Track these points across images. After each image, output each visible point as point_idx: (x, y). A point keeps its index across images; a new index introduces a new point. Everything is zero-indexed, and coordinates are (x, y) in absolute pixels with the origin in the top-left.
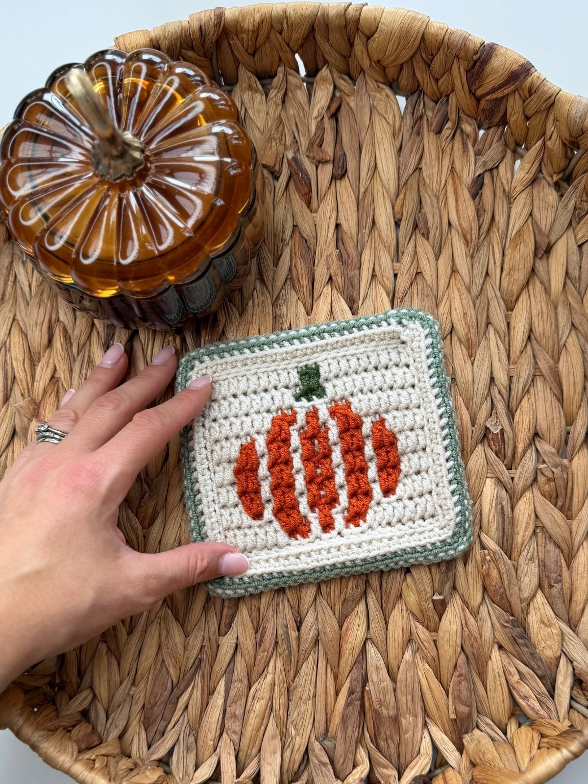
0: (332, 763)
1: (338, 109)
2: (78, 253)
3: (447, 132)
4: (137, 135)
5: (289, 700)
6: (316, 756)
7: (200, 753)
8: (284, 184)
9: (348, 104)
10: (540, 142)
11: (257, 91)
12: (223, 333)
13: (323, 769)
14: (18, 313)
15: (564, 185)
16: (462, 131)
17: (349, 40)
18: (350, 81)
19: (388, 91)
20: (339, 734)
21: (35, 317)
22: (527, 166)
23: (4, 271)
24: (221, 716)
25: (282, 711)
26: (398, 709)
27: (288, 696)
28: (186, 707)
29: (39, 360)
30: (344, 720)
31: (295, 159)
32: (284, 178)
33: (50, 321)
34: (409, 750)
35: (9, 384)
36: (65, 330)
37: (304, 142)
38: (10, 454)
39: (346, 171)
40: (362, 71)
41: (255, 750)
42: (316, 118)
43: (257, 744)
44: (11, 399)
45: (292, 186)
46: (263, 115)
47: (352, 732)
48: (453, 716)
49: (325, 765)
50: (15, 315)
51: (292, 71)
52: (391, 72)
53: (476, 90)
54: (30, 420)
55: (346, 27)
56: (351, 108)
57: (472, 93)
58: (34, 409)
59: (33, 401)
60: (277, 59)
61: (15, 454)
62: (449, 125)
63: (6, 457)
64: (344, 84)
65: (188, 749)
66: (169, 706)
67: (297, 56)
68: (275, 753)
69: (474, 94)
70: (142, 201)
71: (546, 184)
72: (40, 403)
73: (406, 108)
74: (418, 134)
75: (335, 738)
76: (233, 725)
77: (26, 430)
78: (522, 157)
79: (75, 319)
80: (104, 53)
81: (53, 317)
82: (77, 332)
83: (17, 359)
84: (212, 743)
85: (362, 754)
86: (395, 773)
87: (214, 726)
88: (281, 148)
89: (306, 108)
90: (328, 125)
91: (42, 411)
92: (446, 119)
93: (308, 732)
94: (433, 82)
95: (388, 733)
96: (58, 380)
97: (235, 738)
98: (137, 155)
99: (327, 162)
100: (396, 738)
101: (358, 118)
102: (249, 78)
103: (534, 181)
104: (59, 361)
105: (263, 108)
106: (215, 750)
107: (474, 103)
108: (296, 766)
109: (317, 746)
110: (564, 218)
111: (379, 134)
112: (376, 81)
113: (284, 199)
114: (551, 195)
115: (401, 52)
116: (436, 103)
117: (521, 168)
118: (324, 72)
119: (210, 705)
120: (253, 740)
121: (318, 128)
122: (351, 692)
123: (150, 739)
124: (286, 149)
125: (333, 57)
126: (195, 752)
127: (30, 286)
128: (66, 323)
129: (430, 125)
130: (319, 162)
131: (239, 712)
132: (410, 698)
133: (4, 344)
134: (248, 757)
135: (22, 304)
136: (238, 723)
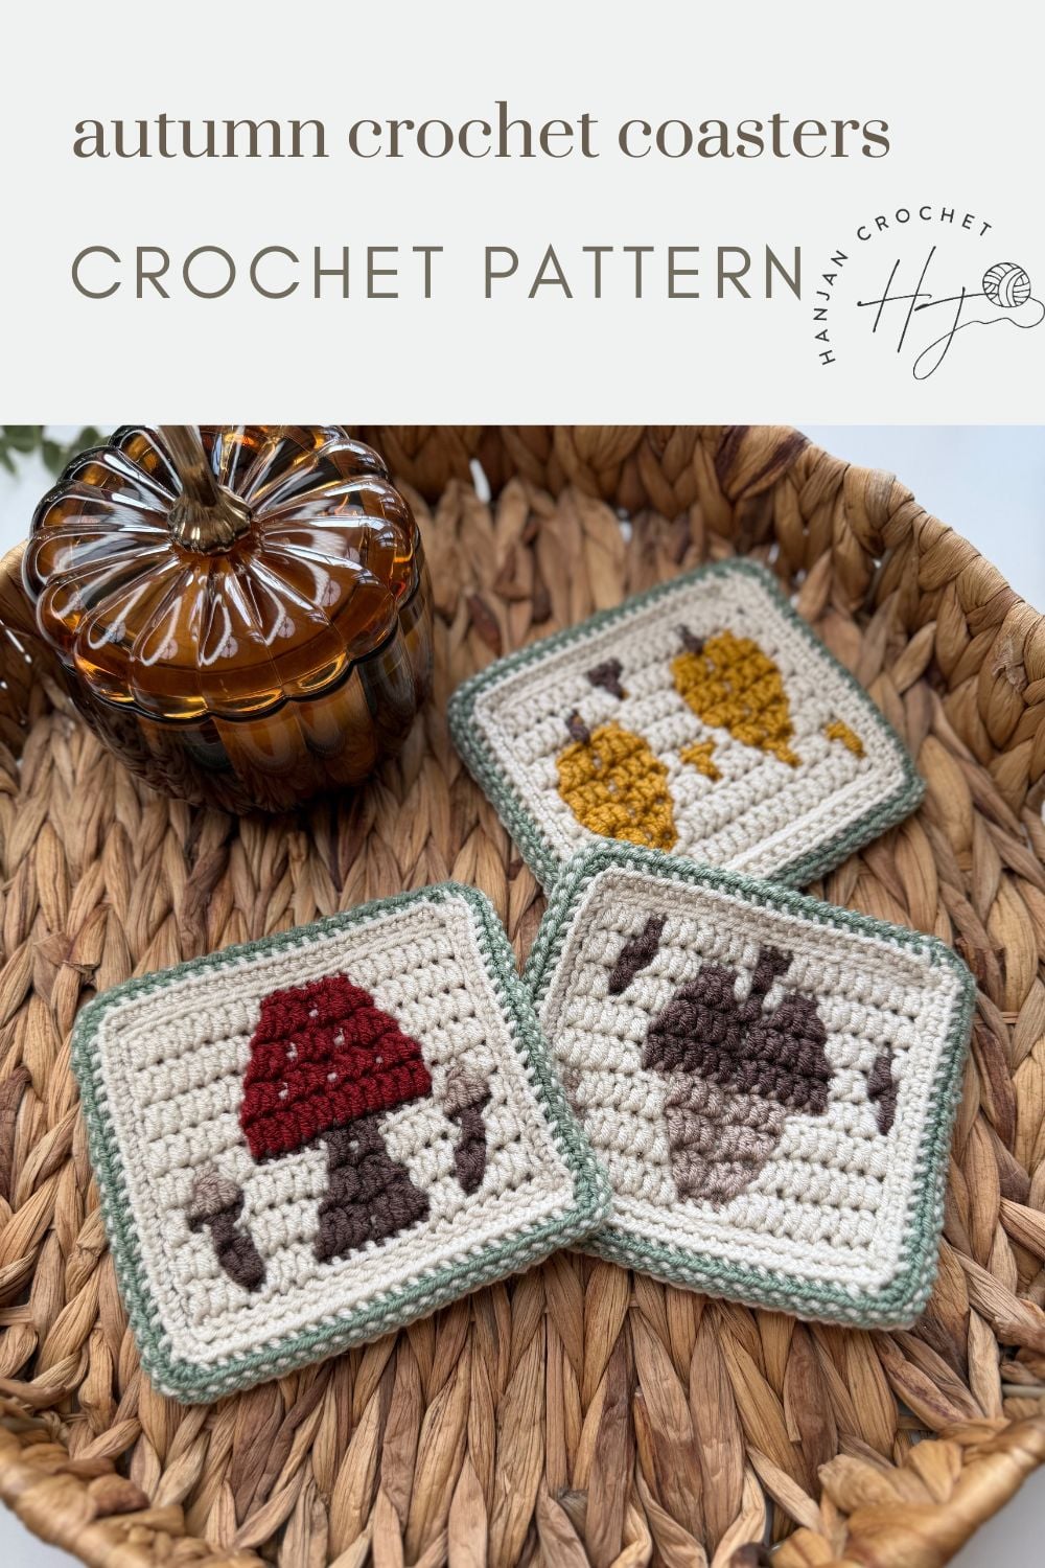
0: (583, 1540)
5: (497, 1427)
6: (552, 1529)
7: (336, 1535)
13: (567, 1550)
14: (52, 812)
20: (592, 1484)
21: (78, 812)
23: (36, 752)
24: (374, 1462)
25: (485, 1448)
26: (695, 1430)
27: (496, 1421)
28: (309, 1450)
29: (80, 876)
30: (600, 1456)
33: (101, 819)
34: (722, 1506)
35: (29, 914)
36: (124, 833)
41: (438, 1524)
43: (442, 1510)
47: (617, 1478)
48: (794, 1437)
49: (568, 1542)
50: (47, 814)
54: (57, 967)
58: (65, 949)
59: (63, 937)
63: (15, 1026)
65: (312, 1527)
66: (277, 1445)
68: (474, 1525)
72: (76, 938)
75: (585, 1492)
76: (394, 1476)
77: (49, 982)
81: (106, 815)
83: (44, 875)
84: (357, 1513)
85: (636, 1523)
86: (700, 1552)
87: (360, 1481)
91: (77, 949)
93: (536, 1482)
95: (681, 1474)
96: (107, 908)
97: (401, 1499)
100: (696, 1483)
104: (111, 877)
106: (364, 1527)
108: (516, 1549)
109: (552, 1508)
119: (352, 1445)
120: (434, 1502)
122: (609, 1404)
123: (241, 1512)
126: (325, 1530)
127: (74, 773)
131: (407, 1451)
132: (715, 1407)
133: (25, 855)
134: (425, 1537)
135: (58, 796)
136: (405, 1472)
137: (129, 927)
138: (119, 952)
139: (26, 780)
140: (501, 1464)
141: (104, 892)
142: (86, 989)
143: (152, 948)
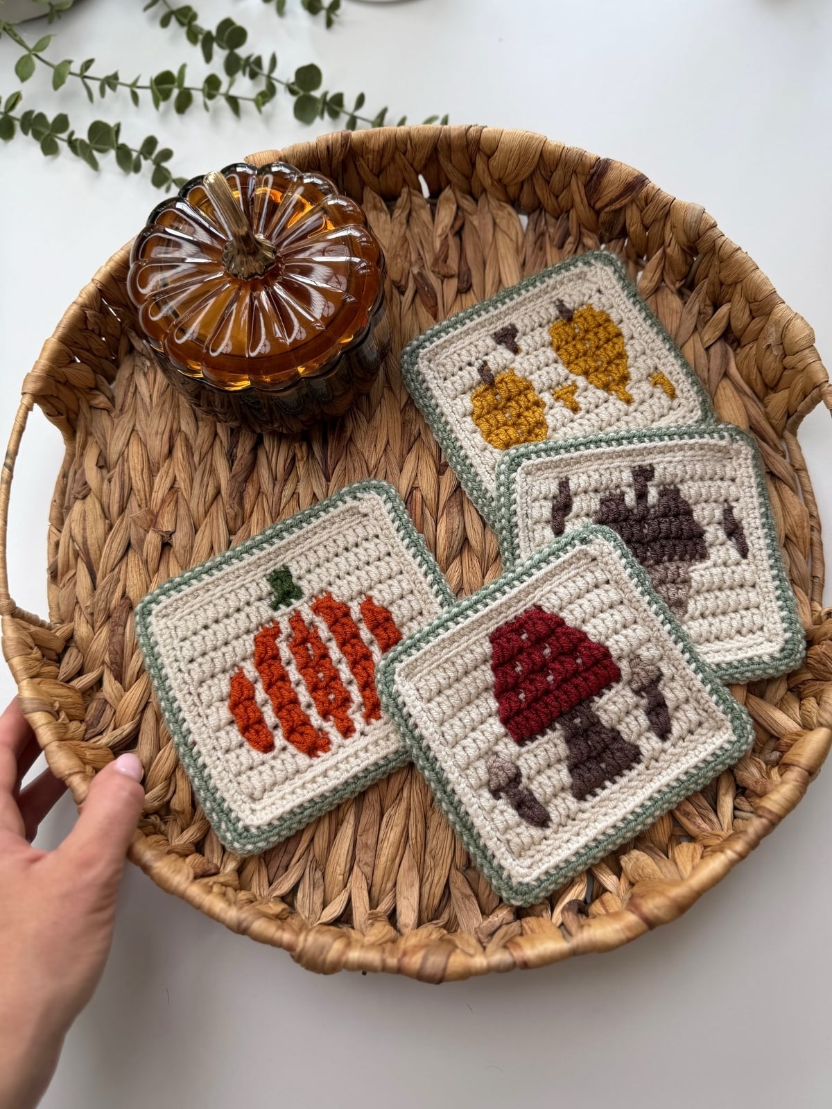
0: (477, 896)
1: (462, 227)
2: (207, 348)
3: (569, 246)
4: (269, 238)
5: (426, 827)
6: (458, 889)
7: (329, 890)
8: (410, 299)
9: (471, 223)
10: (659, 252)
11: (381, 210)
12: (351, 439)
13: (467, 902)
14: (137, 424)
15: (686, 291)
16: (584, 246)
17: (471, 159)
18: (472, 201)
19: (510, 209)
21: (156, 426)
22: (649, 275)
23: (125, 382)
24: (352, 847)
25: (419, 839)
27: (426, 824)
28: (312, 840)
29: (158, 470)
31: (420, 274)
32: (409, 293)
33: (171, 431)
35: (126, 495)
36: (187, 440)
37: (429, 258)
38: (124, 567)
39: (471, 285)
40: (484, 190)
41: (390, 885)
42: (440, 236)
43: (392, 877)
44: (127, 511)
45: (418, 300)
46: (388, 233)
49: (468, 897)
50: (134, 426)
51: (416, 192)
52: (512, 190)
53: (595, 203)
54: (147, 531)
55: (467, 146)
56: (474, 227)
57: (592, 207)
58: (151, 520)
59: (150, 512)
60: (400, 179)
61: (129, 567)
62: (571, 239)
63: (120, 569)
64: (467, 204)
65: (314, 886)
67: (421, 178)
68: (412, 886)
69: (593, 208)
70: (274, 298)
71: (669, 292)
72: (158, 513)
73: (528, 225)
74: (541, 248)
76: (364, 856)
77: (141, 542)
78: (643, 268)
79: (198, 428)
80: (236, 165)
81: (175, 427)
82: (199, 441)
83: (135, 469)
84: (341, 877)
87: (343, 859)
88: (407, 265)
89: (430, 226)
90: (452, 242)
91: (160, 520)
92: (567, 234)
93: (449, 862)
94: (553, 198)
96: (177, 491)
97: (368, 870)
98: (269, 255)
99: (452, 276)
101: (482, 235)
102: (374, 198)
103: (657, 290)
104: (179, 470)
105: (388, 227)
106: (345, 886)
107: (594, 217)
108: (437, 901)
109: (459, 877)
110: (690, 322)
111: (502, 250)
112: (499, 200)
113: (410, 312)
114: (675, 302)
115: (521, 169)
116: (557, 219)
117: (644, 277)
118: (447, 192)
119: (338, 836)
120: (388, 871)
121: (442, 245)
123: (271, 876)
124: (411, 265)
125: (455, 177)
126: (322, 888)
127: (151, 397)
128: (188, 432)
129: (552, 240)
130: (445, 277)
131: (371, 841)
133: (122, 454)
134: (382, 892)
135: (142, 415)
136: (371, 854)
137: (193, 504)
138: (187, 523)
139: (119, 401)
140: (428, 850)
141: (175, 480)
142: (166, 545)
143: (208, 519)
